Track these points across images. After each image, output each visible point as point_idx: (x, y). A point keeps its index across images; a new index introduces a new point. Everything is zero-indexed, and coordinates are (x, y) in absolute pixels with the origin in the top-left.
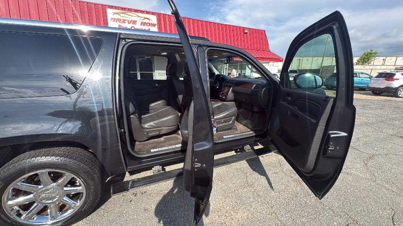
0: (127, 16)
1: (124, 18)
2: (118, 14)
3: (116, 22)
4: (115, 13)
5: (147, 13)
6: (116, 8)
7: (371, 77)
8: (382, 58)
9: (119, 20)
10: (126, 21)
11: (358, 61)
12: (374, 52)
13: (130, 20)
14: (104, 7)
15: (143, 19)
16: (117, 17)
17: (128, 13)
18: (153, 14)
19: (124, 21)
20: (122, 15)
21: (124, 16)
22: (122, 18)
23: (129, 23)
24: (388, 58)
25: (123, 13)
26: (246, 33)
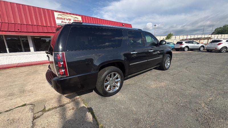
0: (65, 16)
1: (64, 18)
2: (61, 15)
3: (60, 19)
4: (59, 15)
5: (76, 15)
6: (59, 12)
7: (174, 44)
8: (174, 36)
9: (61, 18)
10: (66, 19)
11: (166, 38)
12: (171, 34)
13: (67, 18)
14: (53, 11)
15: (74, 18)
16: (60, 16)
17: (66, 15)
18: (79, 15)
19: (64, 19)
20: (63, 16)
21: (64, 16)
22: (63, 17)
23: (67, 20)
24: (177, 36)
25: (63, 15)
26: (124, 26)
